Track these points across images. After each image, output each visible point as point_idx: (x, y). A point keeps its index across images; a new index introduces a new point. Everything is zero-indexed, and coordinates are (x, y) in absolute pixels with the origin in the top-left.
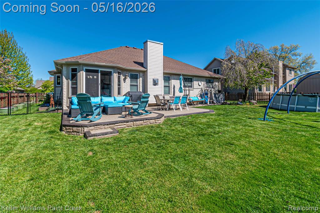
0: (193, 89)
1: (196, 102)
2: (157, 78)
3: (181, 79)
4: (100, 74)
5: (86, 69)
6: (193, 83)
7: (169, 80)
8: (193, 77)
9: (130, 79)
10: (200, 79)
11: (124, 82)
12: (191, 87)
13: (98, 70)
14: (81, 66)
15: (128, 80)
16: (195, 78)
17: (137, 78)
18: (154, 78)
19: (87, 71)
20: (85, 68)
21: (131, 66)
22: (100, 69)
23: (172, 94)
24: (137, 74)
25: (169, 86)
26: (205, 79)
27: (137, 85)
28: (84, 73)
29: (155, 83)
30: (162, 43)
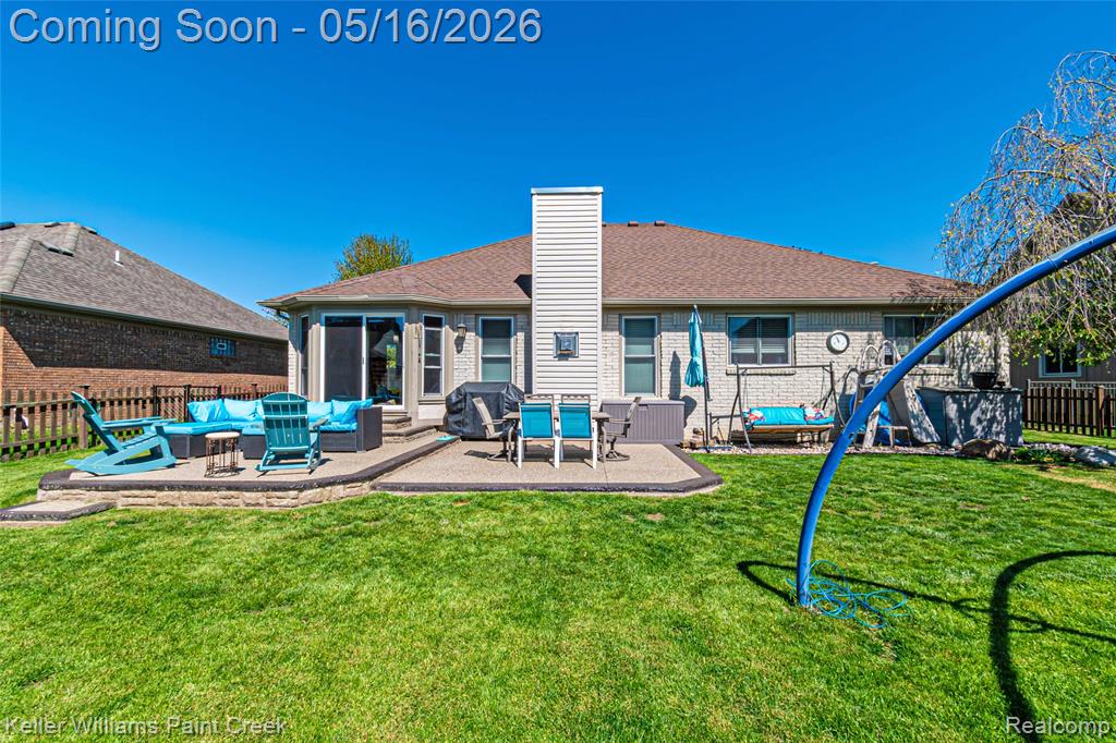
0: (791, 370)
1: (811, 431)
2: (575, 330)
3: (693, 324)
4: (364, 328)
5: (327, 319)
6: (790, 340)
7: (653, 336)
8: (793, 314)
9: (480, 340)
10: (841, 317)
11: (459, 352)
12: (784, 358)
13: (360, 318)
14: (314, 309)
15: (473, 340)
16: (800, 317)
17: (508, 336)
18: (558, 330)
19: (329, 323)
20: (324, 315)
21: (485, 295)
22: (365, 315)
23: (666, 391)
24: (509, 321)
25: (654, 358)
26: (878, 317)
27: (508, 360)
28: (323, 329)
29: (565, 349)
30: (600, 189)
